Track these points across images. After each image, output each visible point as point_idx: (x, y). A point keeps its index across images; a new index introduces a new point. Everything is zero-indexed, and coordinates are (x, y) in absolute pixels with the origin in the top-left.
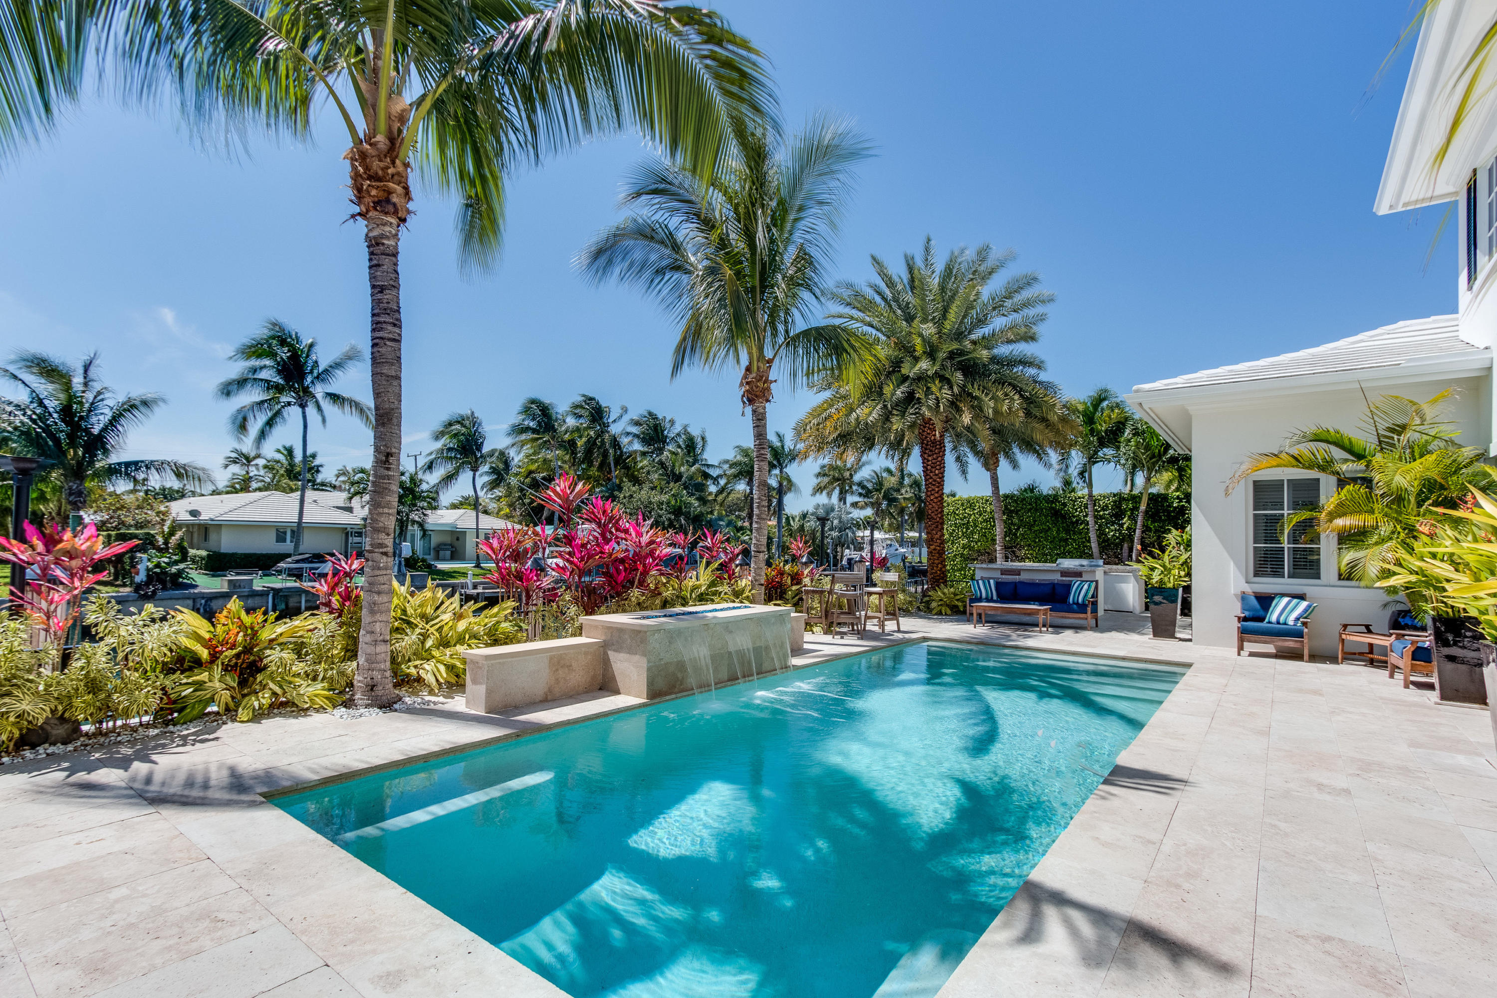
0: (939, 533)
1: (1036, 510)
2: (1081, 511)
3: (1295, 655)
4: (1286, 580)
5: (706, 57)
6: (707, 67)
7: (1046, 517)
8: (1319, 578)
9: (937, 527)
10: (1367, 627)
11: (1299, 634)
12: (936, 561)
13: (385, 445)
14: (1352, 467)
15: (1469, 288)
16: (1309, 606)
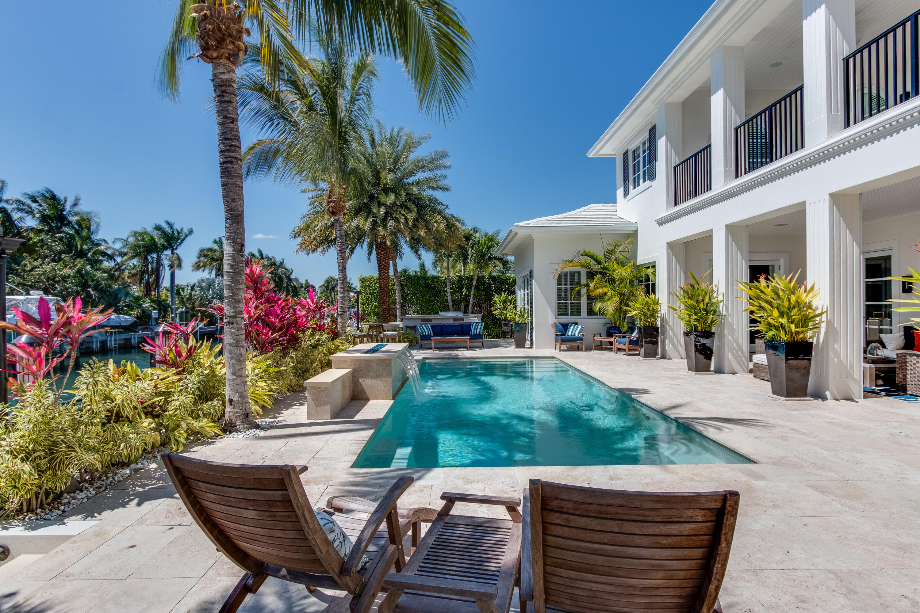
0: (388, 299)
1: (418, 284)
2: (442, 285)
3: (578, 349)
4: (569, 317)
5: (435, 28)
6: (434, 33)
7: (423, 288)
8: (580, 315)
9: (387, 295)
10: (600, 334)
11: (581, 339)
12: (387, 316)
13: (240, 238)
14: (596, 267)
15: (624, 197)
16: (582, 327)
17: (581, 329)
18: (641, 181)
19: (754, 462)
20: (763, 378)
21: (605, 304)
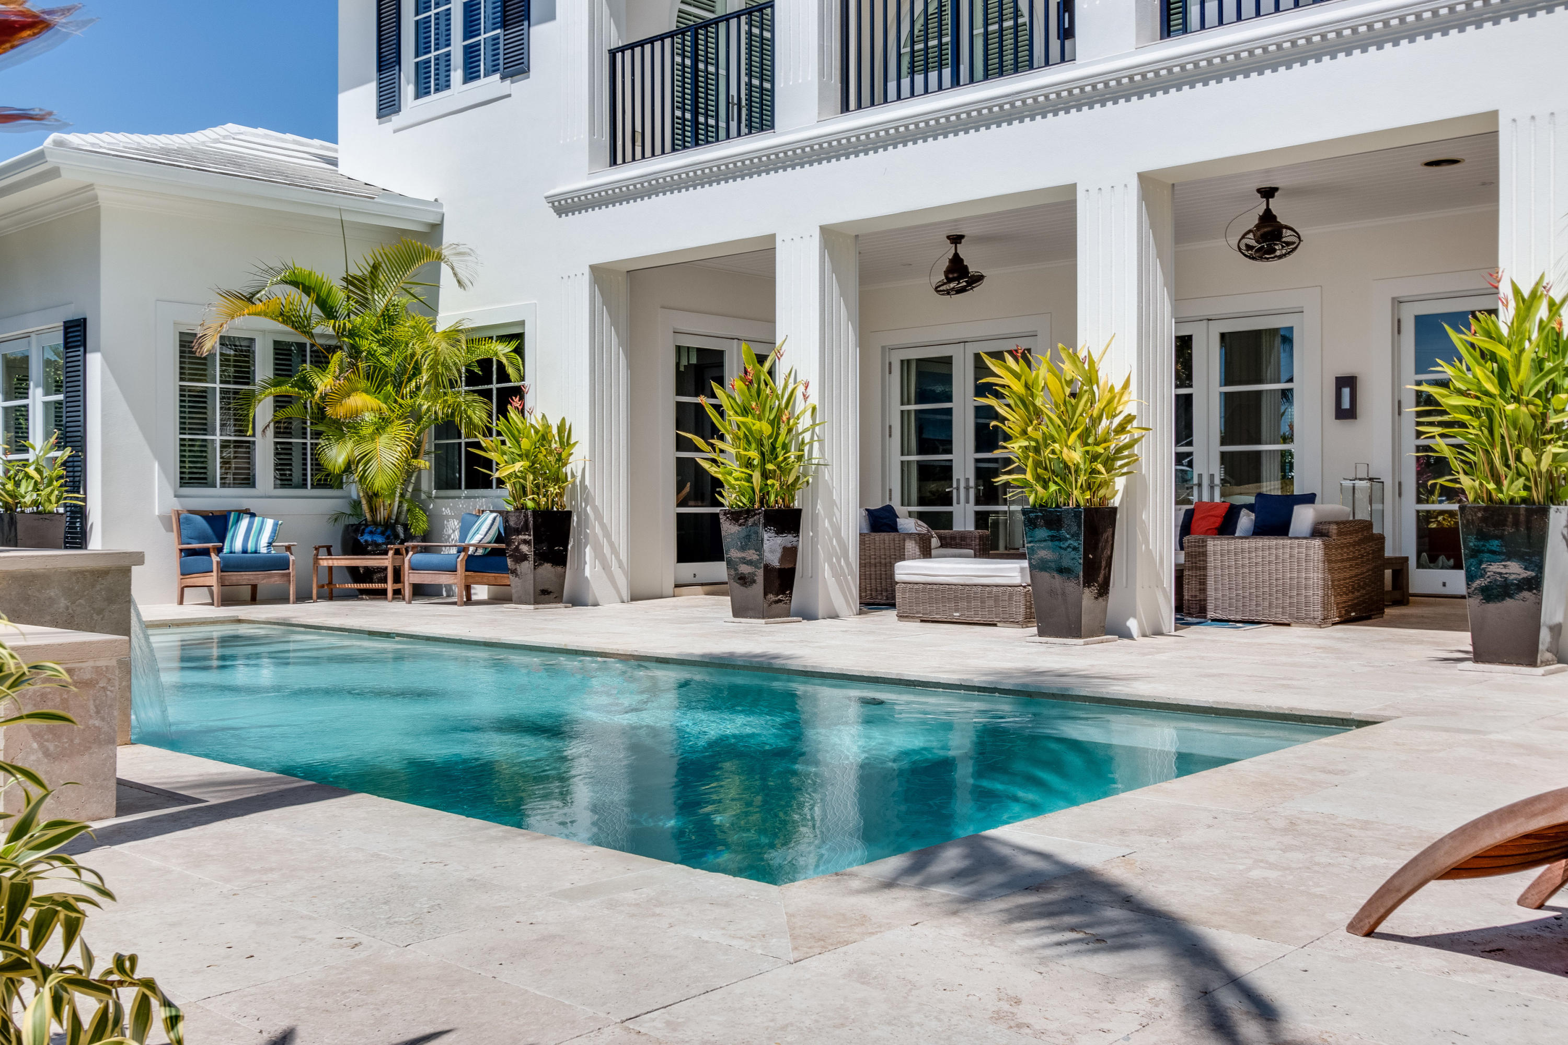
4: (218, 491)
8: (257, 485)
10: (329, 549)
11: (281, 564)
14: (324, 329)
15: (380, 115)
16: (276, 524)
17: (274, 531)
18: (457, 75)
19: (1361, 723)
20: (926, 617)
21: (366, 447)
